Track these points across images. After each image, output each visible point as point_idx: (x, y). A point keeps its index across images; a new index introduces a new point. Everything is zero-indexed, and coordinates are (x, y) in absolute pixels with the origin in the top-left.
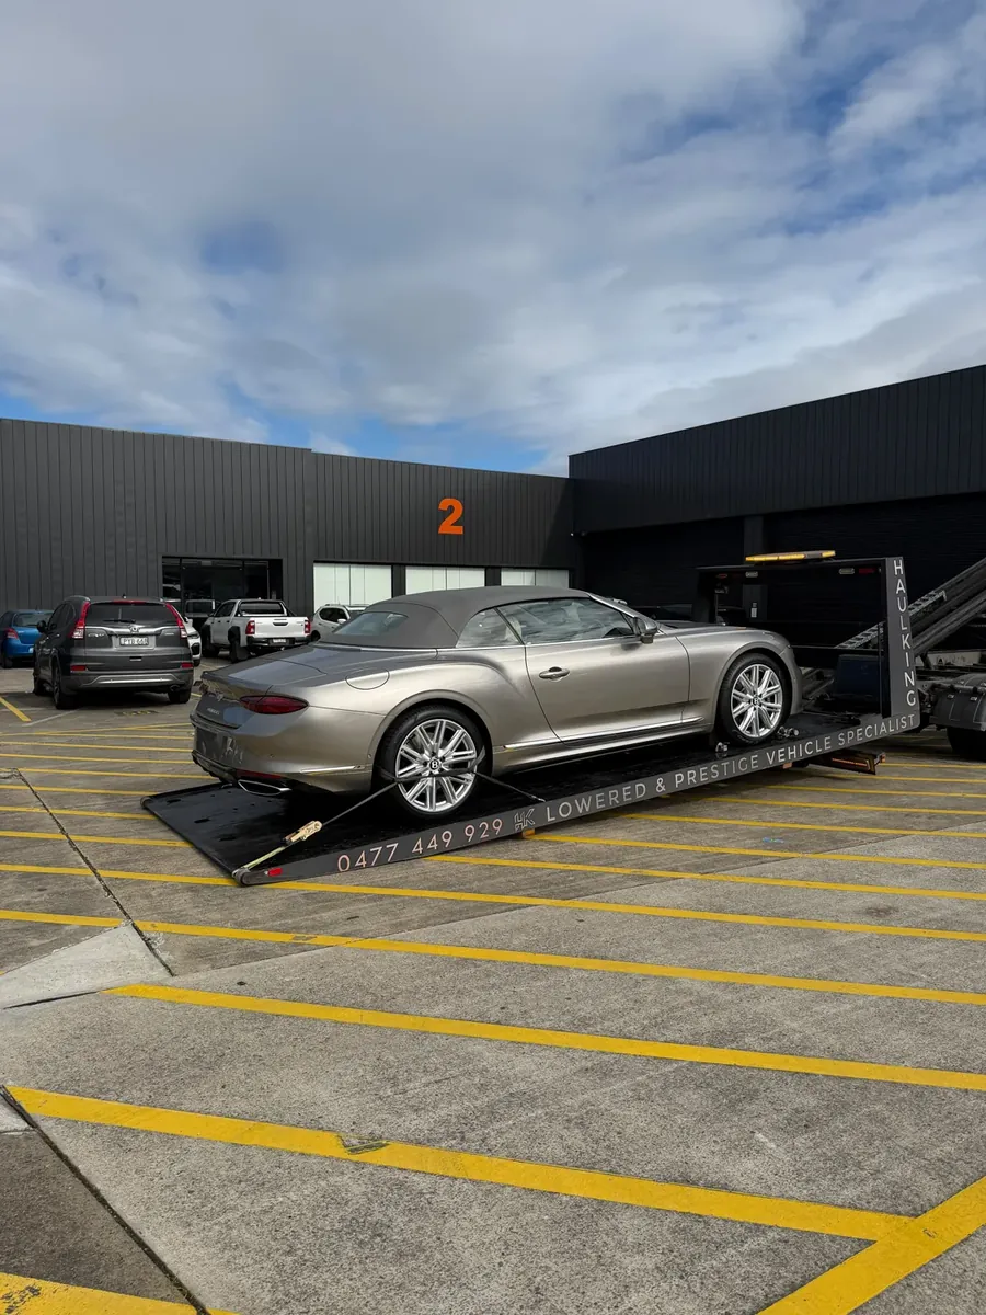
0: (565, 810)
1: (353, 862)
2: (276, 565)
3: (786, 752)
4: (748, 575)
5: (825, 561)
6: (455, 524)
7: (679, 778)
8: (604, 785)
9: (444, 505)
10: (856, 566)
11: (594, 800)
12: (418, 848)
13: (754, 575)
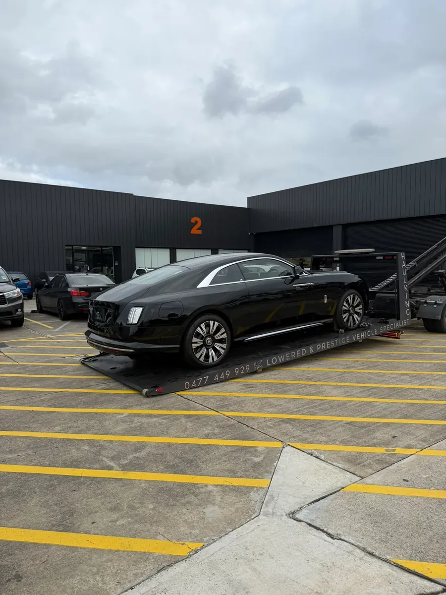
0: (274, 360)
1: (191, 385)
2: (117, 249)
3: (360, 335)
4: (335, 259)
5: (370, 254)
6: (198, 229)
7: (319, 346)
8: (289, 350)
9: (193, 220)
10: (384, 256)
11: (285, 357)
12: (216, 378)
13: (338, 259)
